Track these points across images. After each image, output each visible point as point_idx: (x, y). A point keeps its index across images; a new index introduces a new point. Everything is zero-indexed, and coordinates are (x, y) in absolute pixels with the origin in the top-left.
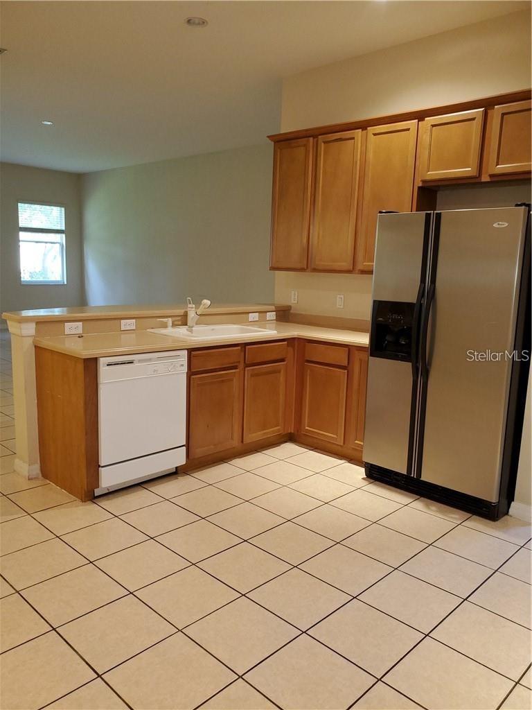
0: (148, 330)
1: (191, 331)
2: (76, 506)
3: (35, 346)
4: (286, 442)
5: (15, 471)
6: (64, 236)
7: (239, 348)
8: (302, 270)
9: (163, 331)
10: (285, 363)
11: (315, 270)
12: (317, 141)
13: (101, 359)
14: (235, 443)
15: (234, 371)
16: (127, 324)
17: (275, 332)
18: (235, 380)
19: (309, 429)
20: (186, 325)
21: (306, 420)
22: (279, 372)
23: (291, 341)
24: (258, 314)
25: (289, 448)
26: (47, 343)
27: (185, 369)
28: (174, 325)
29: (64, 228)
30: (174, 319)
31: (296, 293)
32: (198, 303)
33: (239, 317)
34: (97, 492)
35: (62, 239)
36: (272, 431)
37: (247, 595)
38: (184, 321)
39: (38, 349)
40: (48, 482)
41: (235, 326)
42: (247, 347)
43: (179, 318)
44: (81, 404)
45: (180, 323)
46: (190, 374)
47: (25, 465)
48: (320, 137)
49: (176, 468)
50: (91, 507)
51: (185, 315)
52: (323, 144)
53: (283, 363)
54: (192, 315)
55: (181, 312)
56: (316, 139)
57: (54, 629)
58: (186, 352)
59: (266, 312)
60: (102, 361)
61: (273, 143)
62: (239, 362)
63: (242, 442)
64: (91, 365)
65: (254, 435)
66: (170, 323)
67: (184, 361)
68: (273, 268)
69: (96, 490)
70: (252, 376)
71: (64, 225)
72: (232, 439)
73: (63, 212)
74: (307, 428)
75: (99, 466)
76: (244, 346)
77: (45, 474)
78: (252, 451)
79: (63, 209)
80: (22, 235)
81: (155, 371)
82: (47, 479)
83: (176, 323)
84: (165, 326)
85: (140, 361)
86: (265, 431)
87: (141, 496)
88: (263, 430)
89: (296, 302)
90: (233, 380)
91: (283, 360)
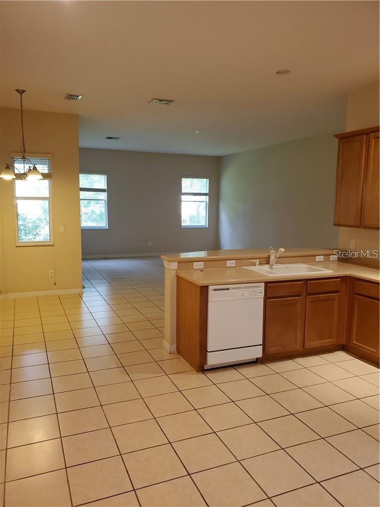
0: (243, 267)
1: (272, 269)
2: (193, 374)
3: (177, 276)
4: (339, 350)
5: (163, 347)
6: (208, 197)
7: (302, 282)
8: (356, 227)
9: (252, 268)
10: (339, 294)
11: (366, 227)
12: (369, 137)
13: (210, 287)
14: (298, 347)
15: (298, 298)
16: (229, 263)
17: (332, 271)
18: (298, 304)
19: (356, 343)
20: (269, 264)
21: (354, 336)
22: (334, 300)
23: (344, 279)
24: (323, 256)
25: (341, 355)
26: (183, 275)
27: (263, 295)
28: (260, 264)
29: (208, 192)
30: (260, 260)
31: (355, 242)
32: (277, 250)
33: (308, 259)
34: (206, 367)
35: (206, 199)
36: (326, 342)
37: (285, 449)
38: (267, 261)
39: (179, 278)
40: (180, 356)
41: (304, 265)
42: (309, 282)
43: (265, 259)
44: (198, 312)
45: (265, 262)
46: (266, 298)
47: (168, 345)
48: (371, 134)
49: (257, 359)
50: (202, 376)
51: (269, 258)
52: (373, 139)
53: (337, 294)
54: (272, 258)
55: (266, 255)
56: (368, 136)
57: (170, 443)
58: (263, 284)
59: (330, 255)
60: (211, 288)
61: (337, 140)
62: (302, 292)
63: (304, 347)
64: (204, 290)
65: (312, 343)
66: (258, 263)
67: (262, 289)
68: (335, 225)
69: (205, 366)
70: (312, 302)
71: (208, 190)
72: (296, 344)
73: (208, 182)
74: (354, 342)
75: (207, 351)
76: (306, 281)
77: (179, 351)
78: (311, 354)
79: (208, 180)
80: (183, 198)
81: (242, 295)
82: (179, 354)
83: (262, 262)
84: (254, 264)
85: (233, 289)
86: (321, 341)
87: (232, 374)
88: (321, 340)
89: (354, 248)
90: (296, 304)
91: (337, 292)
